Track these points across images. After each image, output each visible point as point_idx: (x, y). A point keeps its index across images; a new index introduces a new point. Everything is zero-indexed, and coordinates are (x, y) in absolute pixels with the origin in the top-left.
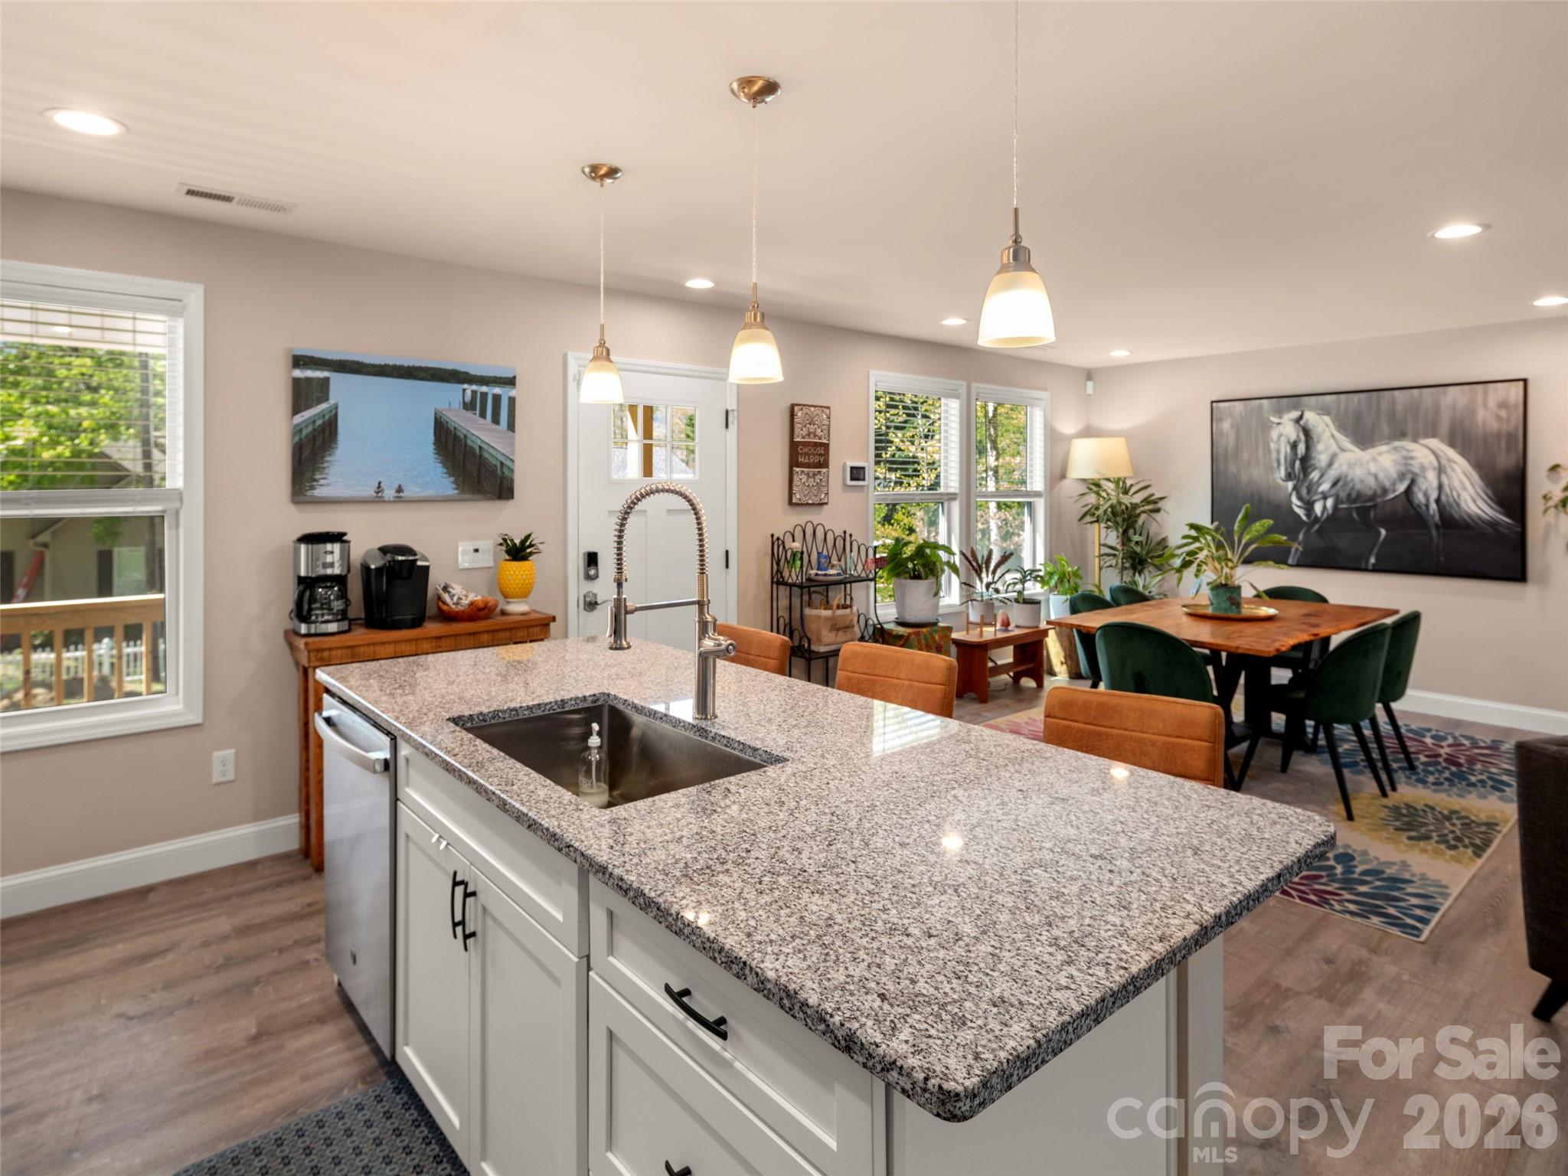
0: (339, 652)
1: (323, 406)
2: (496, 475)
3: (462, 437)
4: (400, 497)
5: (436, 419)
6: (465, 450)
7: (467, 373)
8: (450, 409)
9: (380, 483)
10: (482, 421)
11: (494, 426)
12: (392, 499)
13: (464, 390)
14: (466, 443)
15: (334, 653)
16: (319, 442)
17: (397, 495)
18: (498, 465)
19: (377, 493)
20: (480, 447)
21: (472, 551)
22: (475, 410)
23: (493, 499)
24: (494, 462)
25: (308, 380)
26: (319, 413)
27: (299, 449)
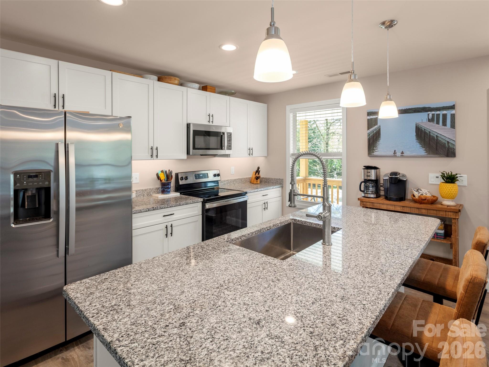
0: (369, 203)
1: (376, 127)
2: (445, 147)
3: (428, 132)
4: (403, 155)
5: (416, 126)
6: (430, 137)
7: (430, 107)
8: (422, 122)
9: (395, 150)
10: (437, 125)
11: (444, 127)
12: (399, 156)
13: (428, 114)
14: (430, 135)
15: (367, 203)
16: (375, 138)
17: (402, 154)
18: (446, 143)
19: (394, 154)
20: (437, 136)
21: (435, 177)
22: (434, 121)
23: (444, 157)
24: (444, 142)
25: (371, 119)
26: (375, 129)
27: (369, 140)
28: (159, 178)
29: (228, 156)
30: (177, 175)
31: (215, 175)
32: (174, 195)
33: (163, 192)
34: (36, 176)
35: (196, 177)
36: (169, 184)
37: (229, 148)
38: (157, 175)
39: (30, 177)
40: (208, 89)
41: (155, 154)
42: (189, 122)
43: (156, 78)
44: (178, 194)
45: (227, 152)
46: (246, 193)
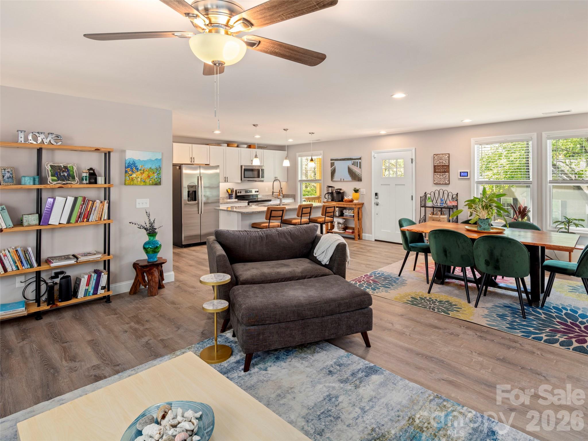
1: (334, 166)
2: (359, 177)
4: (344, 181)
7: (353, 158)
10: (355, 167)
11: (357, 168)
13: (352, 162)
14: (353, 171)
22: (354, 165)
23: (358, 181)
24: (358, 174)
26: (334, 168)
27: (331, 173)
28: (227, 192)
29: (262, 181)
30: (236, 191)
31: (256, 192)
32: (234, 200)
33: (230, 198)
34: (193, 187)
35: (245, 192)
36: (232, 194)
37: (263, 177)
38: (227, 190)
39: (191, 187)
40: (252, 147)
41: (226, 180)
42: (242, 165)
43: (226, 145)
44: (237, 200)
45: (262, 179)
46: (271, 200)
